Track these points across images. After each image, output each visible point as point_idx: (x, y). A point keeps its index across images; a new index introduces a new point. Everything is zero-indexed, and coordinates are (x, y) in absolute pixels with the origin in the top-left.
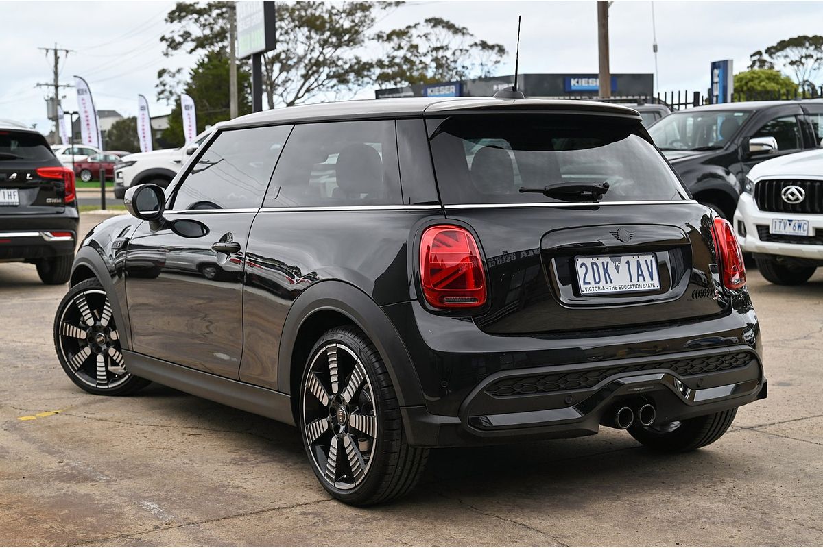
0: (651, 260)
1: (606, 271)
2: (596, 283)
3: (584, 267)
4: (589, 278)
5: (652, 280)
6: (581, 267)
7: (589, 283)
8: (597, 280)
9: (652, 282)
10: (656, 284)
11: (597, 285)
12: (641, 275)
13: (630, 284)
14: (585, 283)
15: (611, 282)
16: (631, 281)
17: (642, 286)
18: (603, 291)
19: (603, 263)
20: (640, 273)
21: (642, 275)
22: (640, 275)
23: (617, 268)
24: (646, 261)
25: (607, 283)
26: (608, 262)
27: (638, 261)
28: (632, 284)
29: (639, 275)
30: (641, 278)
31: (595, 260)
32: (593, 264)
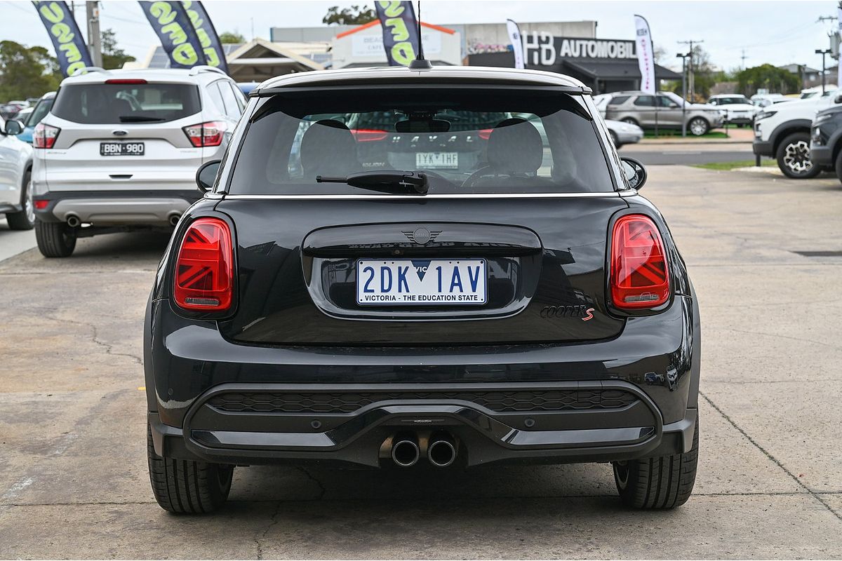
0: (478, 268)
1: (402, 277)
2: (383, 290)
3: (369, 272)
4: (375, 285)
5: (474, 290)
6: (365, 271)
7: (373, 291)
8: (386, 287)
9: (474, 294)
10: (480, 296)
11: (385, 294)
12: (455, 283)
13: (438, 294)
14: (366, 290)
15: (408, 291)
16: (440, 291)
17: (457, 298)
18: (394, 301)
19: (400, 268)
20: (456, 281)
21: (459, 284)
22: (456, 285)
23: (421, 275)
24: (469, 268)
25: (400, 291)
26: (407, 268)
27: (456, 269)
28: (440, 294)
29: (453, 284)
30: (456, 288)
31: (389, 264)
32: (383, 269)
